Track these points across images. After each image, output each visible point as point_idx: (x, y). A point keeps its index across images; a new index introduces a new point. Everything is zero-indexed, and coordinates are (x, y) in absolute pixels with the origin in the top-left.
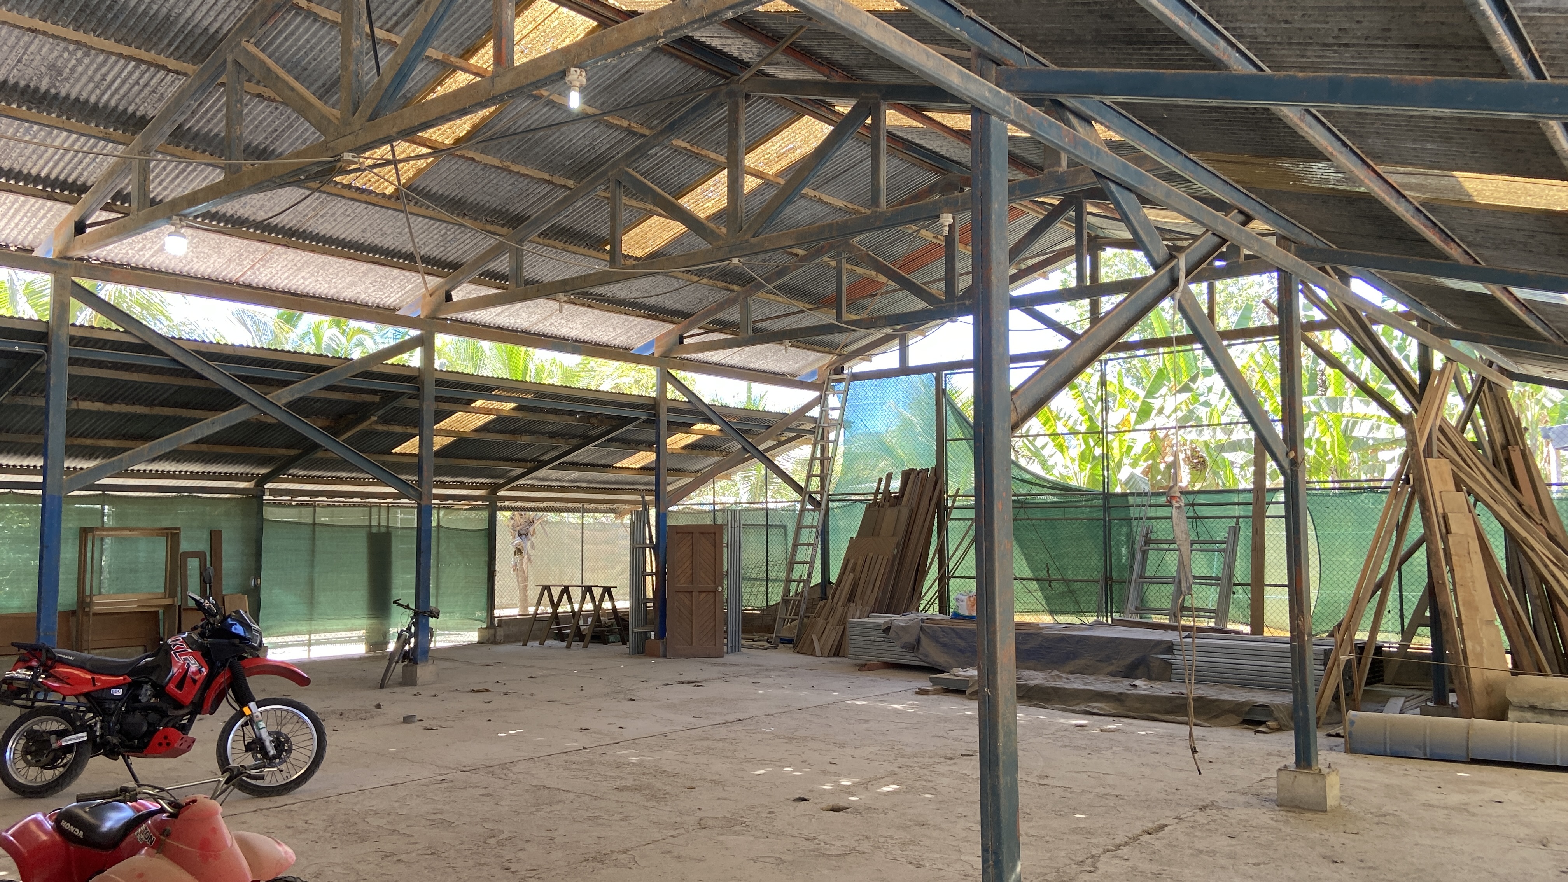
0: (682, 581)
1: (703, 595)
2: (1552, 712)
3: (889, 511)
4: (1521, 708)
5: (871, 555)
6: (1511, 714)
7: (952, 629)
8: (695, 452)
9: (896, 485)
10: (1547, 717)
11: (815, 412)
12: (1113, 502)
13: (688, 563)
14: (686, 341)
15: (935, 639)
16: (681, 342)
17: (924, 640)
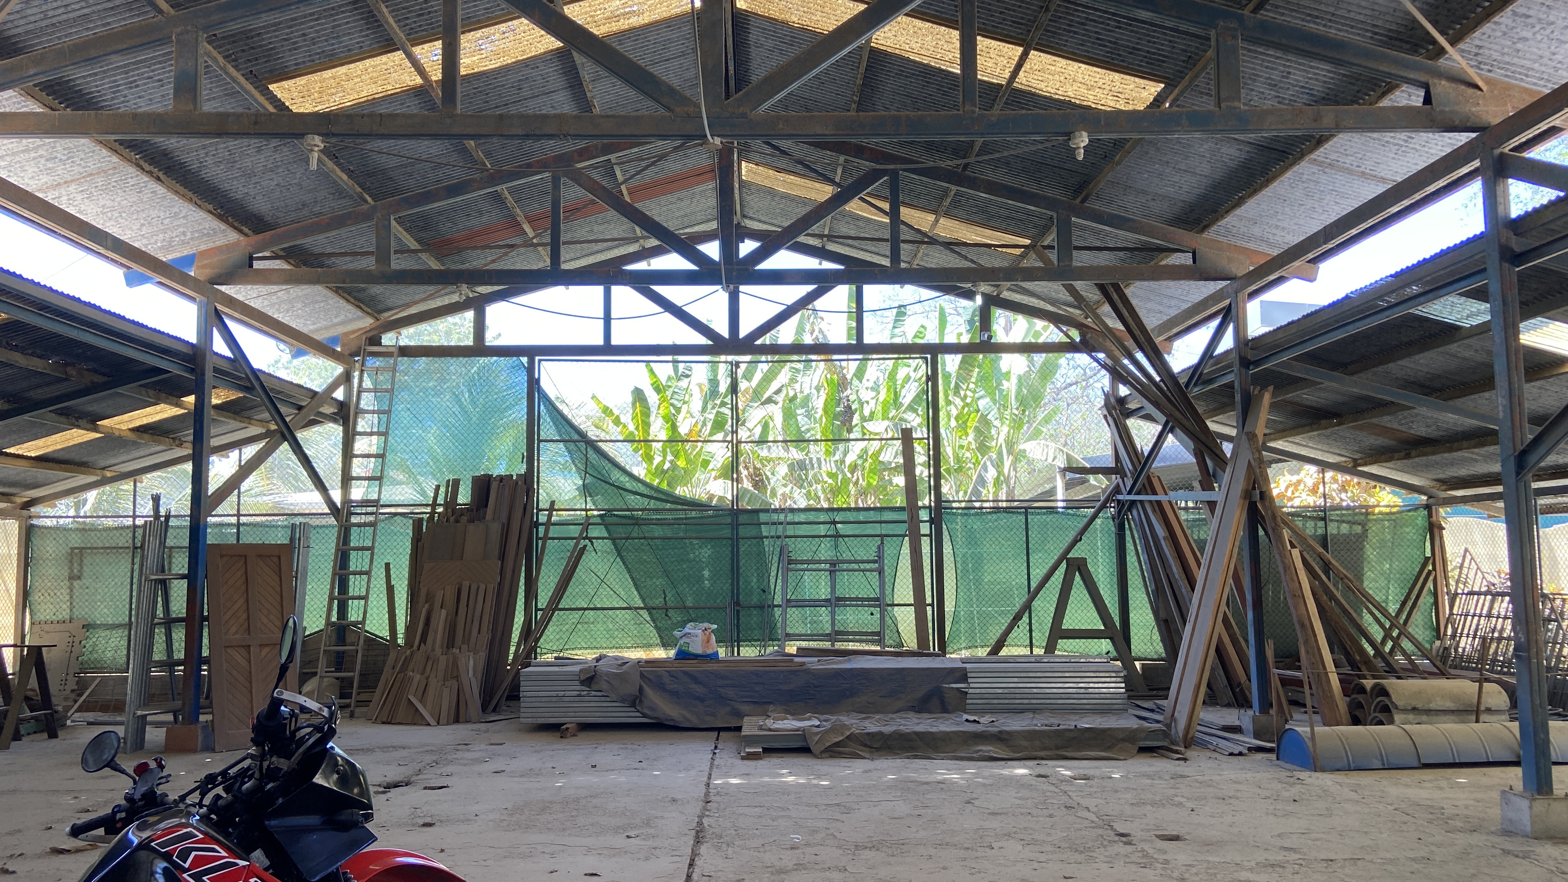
0: (233, 629)
1: (266, 650)
2: (1428, 712)
3: (471, 527)
4: (1405, 711)
5: (466, 584)
6: (1397, 717)
7: (685, 673)
8: (146, 436)
9: (464, 497)
10: (1424, 718)
11: (339, 394)
12: (742, 519)
13: (241, 601)
14: (257, 265)
15: (660, 686)
16: (251, 266)
17: (649, 691)
